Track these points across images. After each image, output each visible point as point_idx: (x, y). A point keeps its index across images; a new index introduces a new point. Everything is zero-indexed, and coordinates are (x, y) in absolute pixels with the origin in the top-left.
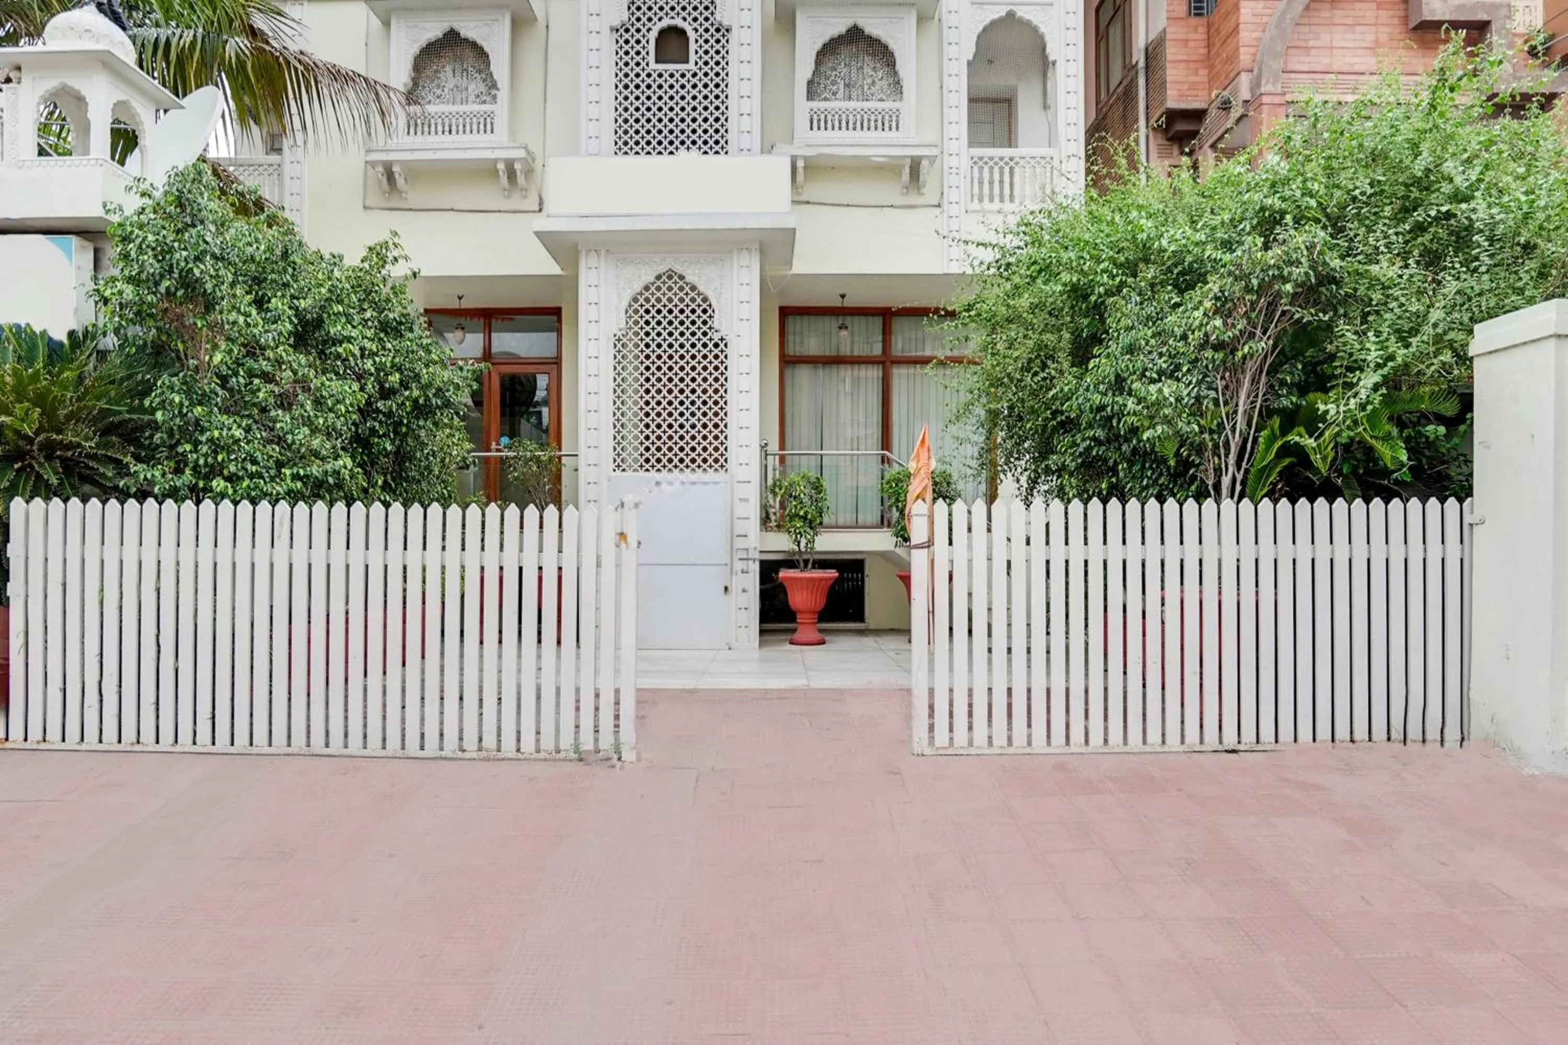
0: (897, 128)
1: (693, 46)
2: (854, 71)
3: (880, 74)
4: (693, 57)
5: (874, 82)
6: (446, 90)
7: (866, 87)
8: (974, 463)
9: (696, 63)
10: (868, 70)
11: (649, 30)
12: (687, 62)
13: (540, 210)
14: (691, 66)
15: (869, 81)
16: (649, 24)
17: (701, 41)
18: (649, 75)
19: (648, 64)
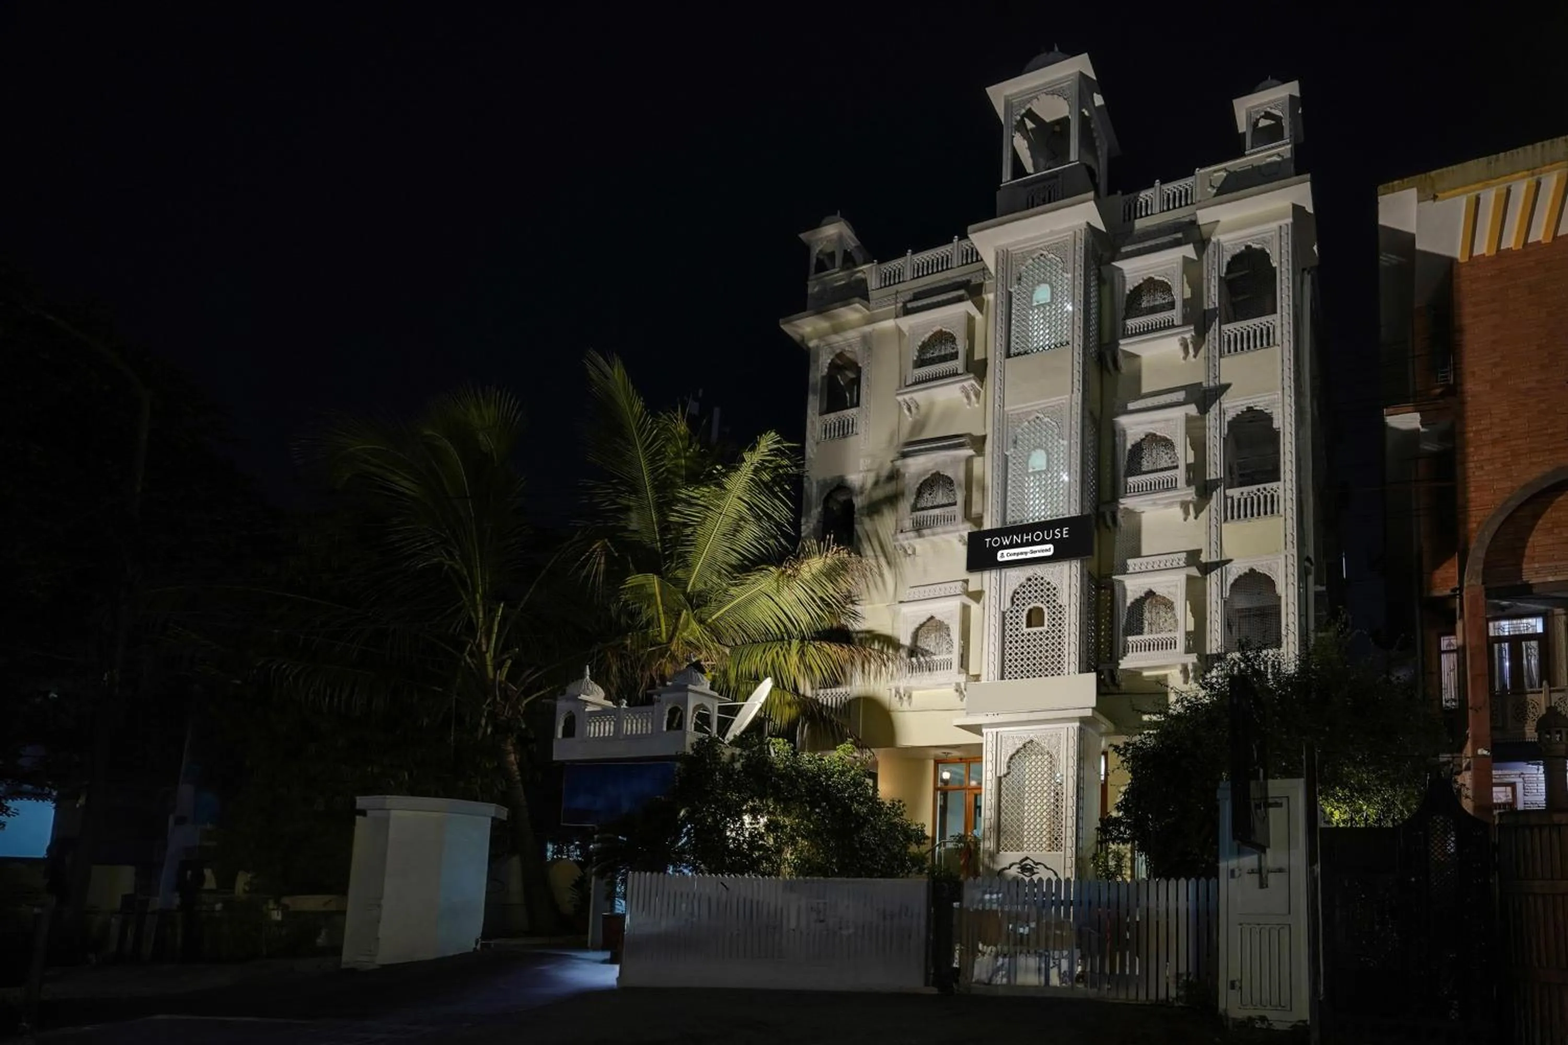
0: (1175, 648)
1: (1046, 617)
2: (1154, 614)
3: (1166, 614)
4: (1046, 623)
5: (1166, 620)
6: (929, 648)
9: (1048, 626)
10: (1162, 614)
11: (1023, 610)
12: (1042, 625)
14: (1045, 628)
16: (1023, 607)
17: (1051, 614)
18: (1023, 635)
19: (1022, 629)
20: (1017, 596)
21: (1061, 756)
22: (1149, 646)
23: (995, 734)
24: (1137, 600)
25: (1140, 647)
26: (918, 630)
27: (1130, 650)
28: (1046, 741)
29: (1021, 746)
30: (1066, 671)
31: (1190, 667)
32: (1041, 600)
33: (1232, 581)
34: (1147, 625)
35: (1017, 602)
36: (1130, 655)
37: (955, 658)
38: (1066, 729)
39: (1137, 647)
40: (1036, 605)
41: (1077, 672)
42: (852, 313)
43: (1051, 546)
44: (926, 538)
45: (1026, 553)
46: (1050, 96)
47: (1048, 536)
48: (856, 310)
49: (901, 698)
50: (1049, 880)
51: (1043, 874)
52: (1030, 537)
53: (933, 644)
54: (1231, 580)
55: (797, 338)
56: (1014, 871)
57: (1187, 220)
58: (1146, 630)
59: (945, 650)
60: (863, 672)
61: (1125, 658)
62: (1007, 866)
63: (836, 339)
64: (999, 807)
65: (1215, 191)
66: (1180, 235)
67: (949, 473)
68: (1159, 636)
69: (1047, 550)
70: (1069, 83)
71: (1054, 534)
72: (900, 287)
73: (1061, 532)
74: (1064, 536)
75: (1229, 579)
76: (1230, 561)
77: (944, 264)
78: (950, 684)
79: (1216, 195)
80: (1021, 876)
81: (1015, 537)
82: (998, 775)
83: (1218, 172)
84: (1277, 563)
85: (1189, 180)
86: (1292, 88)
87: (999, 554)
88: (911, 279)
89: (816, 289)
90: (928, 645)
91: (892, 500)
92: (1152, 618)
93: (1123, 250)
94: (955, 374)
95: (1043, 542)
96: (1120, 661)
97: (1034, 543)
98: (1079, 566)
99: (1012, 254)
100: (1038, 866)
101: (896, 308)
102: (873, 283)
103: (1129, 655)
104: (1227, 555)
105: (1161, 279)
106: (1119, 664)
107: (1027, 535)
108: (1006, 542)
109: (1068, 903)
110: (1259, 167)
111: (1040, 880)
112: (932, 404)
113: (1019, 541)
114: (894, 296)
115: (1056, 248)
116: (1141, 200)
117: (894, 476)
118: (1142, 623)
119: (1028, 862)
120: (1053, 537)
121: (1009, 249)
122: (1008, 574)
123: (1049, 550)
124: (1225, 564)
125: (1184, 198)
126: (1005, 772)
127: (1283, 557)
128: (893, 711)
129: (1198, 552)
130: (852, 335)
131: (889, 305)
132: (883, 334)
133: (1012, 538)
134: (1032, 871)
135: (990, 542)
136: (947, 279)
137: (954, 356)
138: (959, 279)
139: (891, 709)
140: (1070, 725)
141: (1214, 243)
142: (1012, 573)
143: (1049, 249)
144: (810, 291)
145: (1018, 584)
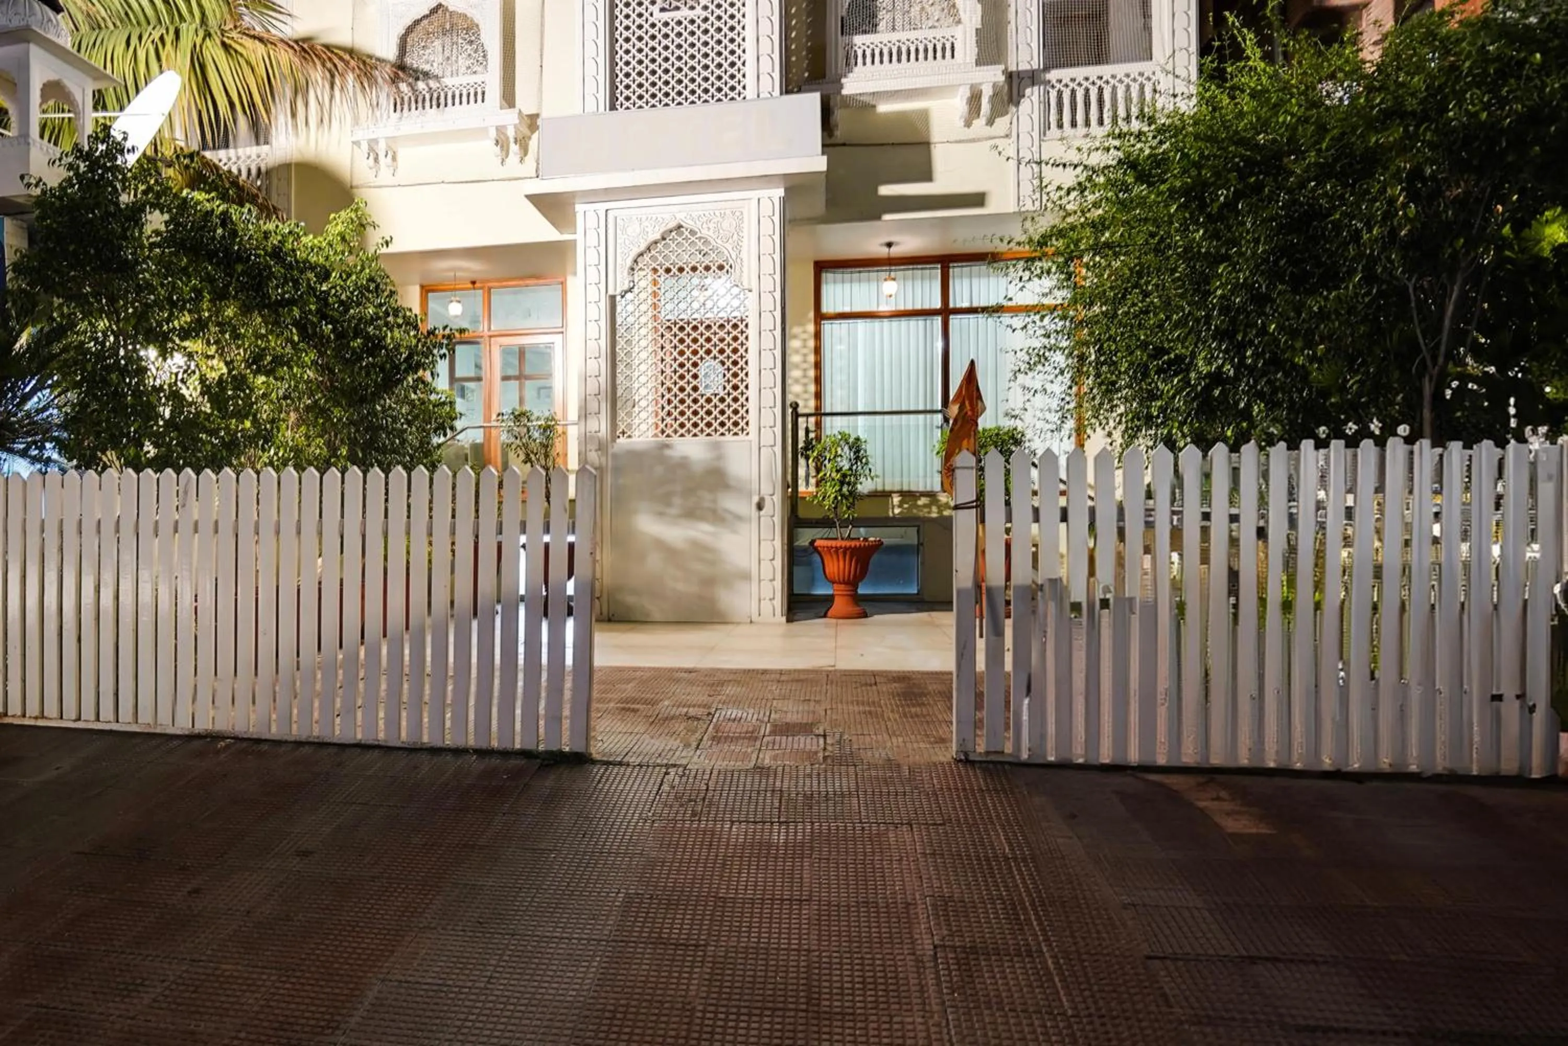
0: (953, 56)
6: (435, 65)
7: (914, 14)
8: (1055, 418)
13: (537, 176)
18: (653, 25)
19: (651, 15)
21: (744, 255)
22: (898, 55)
23: (603, 214)
25: (877, 56)
26: (410, 30)
27: (860, 60)
28: (711, 225)
29: (658, 236)
30: (750, 93)
31: (987, 92)
34: (883, 15)
36: (859, 69)
37: (492, 79)
38: (754, 202)
39: (873, 56)
41: (777, 92)
49: (376, 160)
53: (437, 58)
58: (883, 24)
59: (463, 69)
60: (294, 115)
61: (851, 75)
64: (614, 354)
68: (913, 35)
78: (485, 130)
82: (611, 292)
90: (427, 63)
96: (843, 80)
103: (856, 69)
106: (841, 86)
118: (875, 11)
126: (626, 287)
128: (357, 187)
139: (354, 183)
140: (764, 193)
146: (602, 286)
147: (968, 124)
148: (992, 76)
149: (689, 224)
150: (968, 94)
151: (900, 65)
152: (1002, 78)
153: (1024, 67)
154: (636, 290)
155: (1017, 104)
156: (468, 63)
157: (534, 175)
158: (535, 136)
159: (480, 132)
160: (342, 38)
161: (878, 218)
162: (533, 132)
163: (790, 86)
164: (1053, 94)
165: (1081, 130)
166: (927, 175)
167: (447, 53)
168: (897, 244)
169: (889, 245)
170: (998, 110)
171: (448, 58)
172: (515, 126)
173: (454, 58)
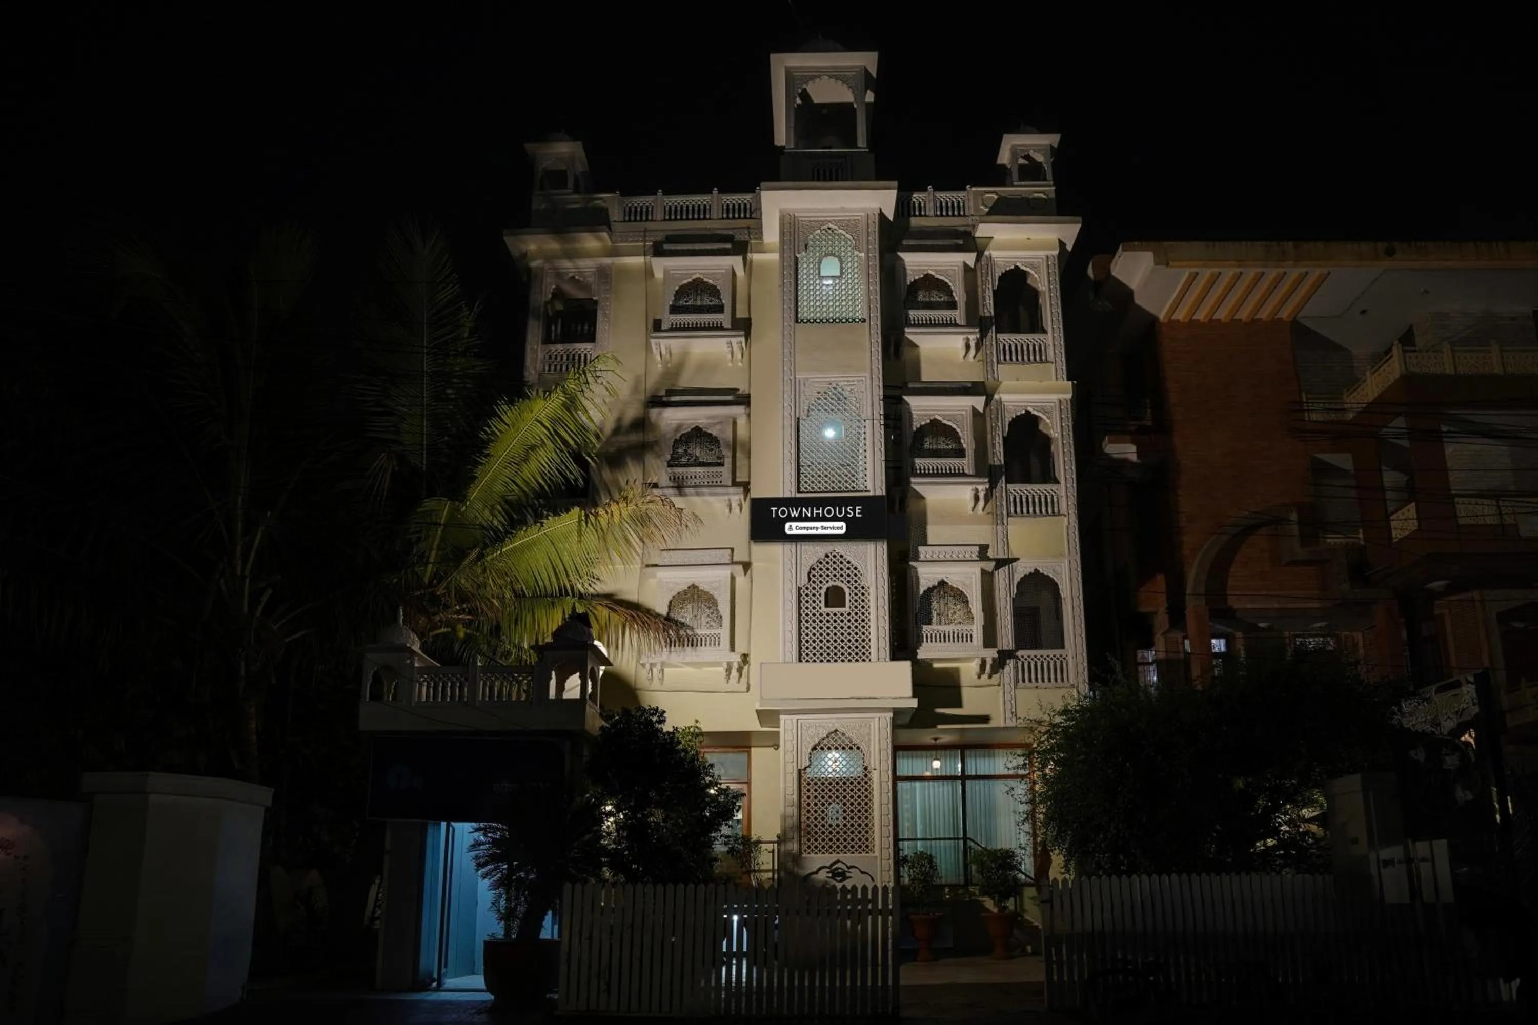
0: (971, 641)
1: (848, 597)
3: (958, 607)
4: (848, 603)
6: (688, 619)
7: (950, 615)
9: (850, 607)
10: (951, 605)
11: (821, 588)
12: (844, 606)
13: (748, 691)
14: (847, 609)
15: (952, 611)
16: (820, 585)
17: (853, 595)
18: (821, 615)
19: (820, 608)
20: (813, 572)
21: (872, 749)
22: (944, 638)
23: (795, 721)
24: (929, 589)
25: (934, 638)
26: (675, 598)
27: (925, 639)
28: (854, 732)
29: (824, 736)
30: (873, 656)
31: (989, 662)
32: (841, 578)
33: (1019, 579)
34: (935, 615)
35: (813, 579)
36: (924, 644)
37: (724, 633)
38: (877, 720)
39: (931, 637)
40: (835, 584)
41: (888, 659)
42: (590, 242)
43: (843, 524)
44: (689, 498)
45: (817, 528)
46: (832, 80)
47: (840, 513)
48: (600, 239)
50: (865, 888)
51: (855, 880)
52: (821, 512)
53: (690, 616)
54: (1017, 578)
55: (515, 253)
56: (823, 876)
57: (962, 229)
58: (934, 620)
59: (704, 623)
61: (921, 648)
62: (815, 870)
63: (566, 265)
65: (987, 210)
66: (961, 242)
67: (714, 432)
68: (950, 628)
69: (838, 528)
70: (854, 73)
71: (846, 512)
72: (650, 225)
73: (854, 510)
74: (857, 515)
75: (1015, 578)
76: (1016, 559)
77: (702, 213)
78: (720, 663)
79: (988, 214)
80: (833, 882)
81: (804, 510)
82: (799, 767)
83: (991, 194)
84: (1061, 566)
85: (962, 194)
86: (1053, 139)
87: (787, 525)
88: (662, 221)
89: (543, 206)
90: (683, 617)
91: (640, 451)
92: (940, 610)
93: (905, 243)
94: (721, 328)
95: (835, 519)
96: (920, 651)
97: (824, 519)
98: (885, 547)
99: (798, 220)
100: (850, 870)
101: (645, 246)
102: (615, 214)
104: (1014, 554)
105: (942, 278)
106: (919, 655)
107: (818, 509)
108: (795, 514)
109: (884, 912)
110: (1028, 200)
111: (854, 888)
112: (685, 355)
113: (809, 515)
114: (642, 234)
115: (848, 225)
116: (914, 200)
117: (641, 424)
118: (931, 613)
119: (839, 865)
120: (845, 515)
121: (796, 215)
122: (803, 547)
123: (841, 528)
124: (1011, 563)
125: (957, 210)
126: (807, 765)
127: (1067, 562)
128: (640, 689)
129: (987, 547)
130: (587, 265)
131: (637, 241)
132: (624, 271)
133: (801, 511)
134: (843, 876)
135: (777, 511)
136: (706, 229)
137: (720, 309)
138: (719, 232)
139: (637, 687)
140: (882, 718)
141: (986, 256)
142: (807, 547)
143: (842, 224)
144: (534, 206)
145: (816, 560)
146: (795, 764)
147: (979, 677)
148: (991, 654)
149: (841, 729)
150: (980, 662)
151: (946, 644)
152: (996, 655)
153: (1005, 648)
154: (812, 767)
155: (1003, 669)
156: (708, 619)
157: (746, 690)
158: (746, 667)
159: (718, 664)
160: (632, 597)
161: (934, 726)
162: (745, 665)
163: (895, 657)
164: (1020, 664)
165: (1034, 683)
166: (959, 704)
167: (695, 613)
168: (940, 738)
169: (936, 739)
170: (994, 670)
171: (696, 616)
172: (739, 662)
173: (699, 616)
